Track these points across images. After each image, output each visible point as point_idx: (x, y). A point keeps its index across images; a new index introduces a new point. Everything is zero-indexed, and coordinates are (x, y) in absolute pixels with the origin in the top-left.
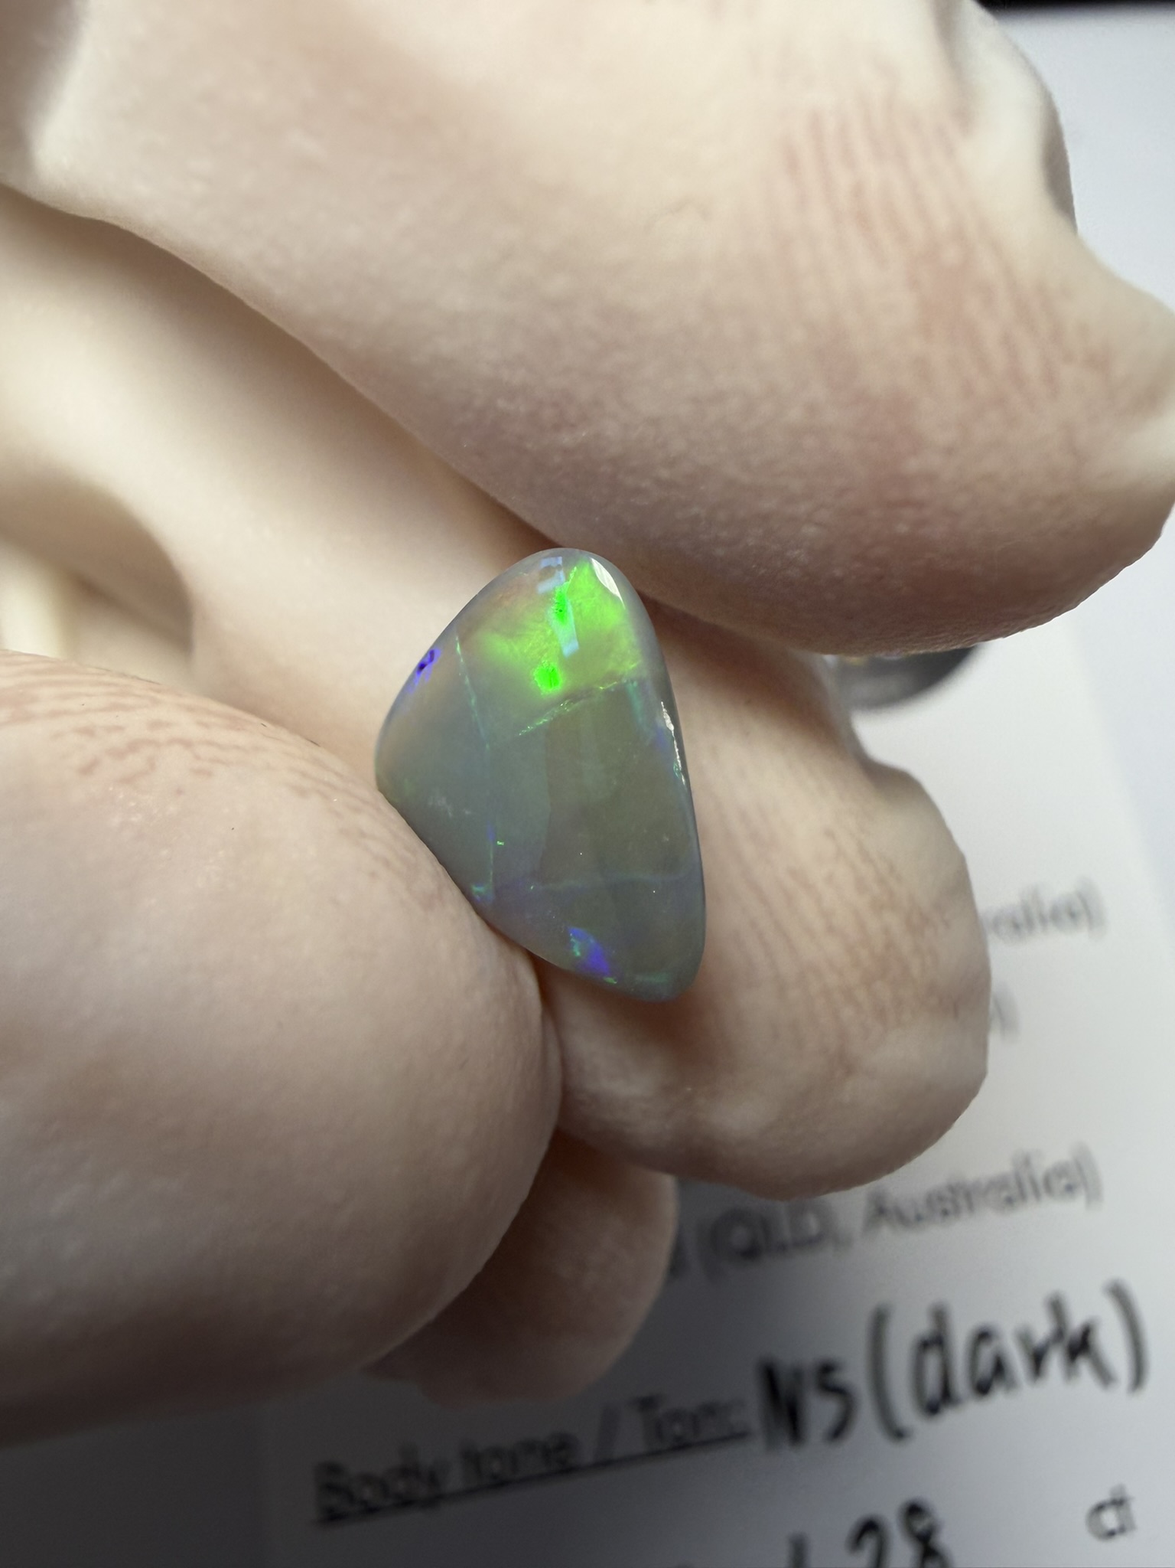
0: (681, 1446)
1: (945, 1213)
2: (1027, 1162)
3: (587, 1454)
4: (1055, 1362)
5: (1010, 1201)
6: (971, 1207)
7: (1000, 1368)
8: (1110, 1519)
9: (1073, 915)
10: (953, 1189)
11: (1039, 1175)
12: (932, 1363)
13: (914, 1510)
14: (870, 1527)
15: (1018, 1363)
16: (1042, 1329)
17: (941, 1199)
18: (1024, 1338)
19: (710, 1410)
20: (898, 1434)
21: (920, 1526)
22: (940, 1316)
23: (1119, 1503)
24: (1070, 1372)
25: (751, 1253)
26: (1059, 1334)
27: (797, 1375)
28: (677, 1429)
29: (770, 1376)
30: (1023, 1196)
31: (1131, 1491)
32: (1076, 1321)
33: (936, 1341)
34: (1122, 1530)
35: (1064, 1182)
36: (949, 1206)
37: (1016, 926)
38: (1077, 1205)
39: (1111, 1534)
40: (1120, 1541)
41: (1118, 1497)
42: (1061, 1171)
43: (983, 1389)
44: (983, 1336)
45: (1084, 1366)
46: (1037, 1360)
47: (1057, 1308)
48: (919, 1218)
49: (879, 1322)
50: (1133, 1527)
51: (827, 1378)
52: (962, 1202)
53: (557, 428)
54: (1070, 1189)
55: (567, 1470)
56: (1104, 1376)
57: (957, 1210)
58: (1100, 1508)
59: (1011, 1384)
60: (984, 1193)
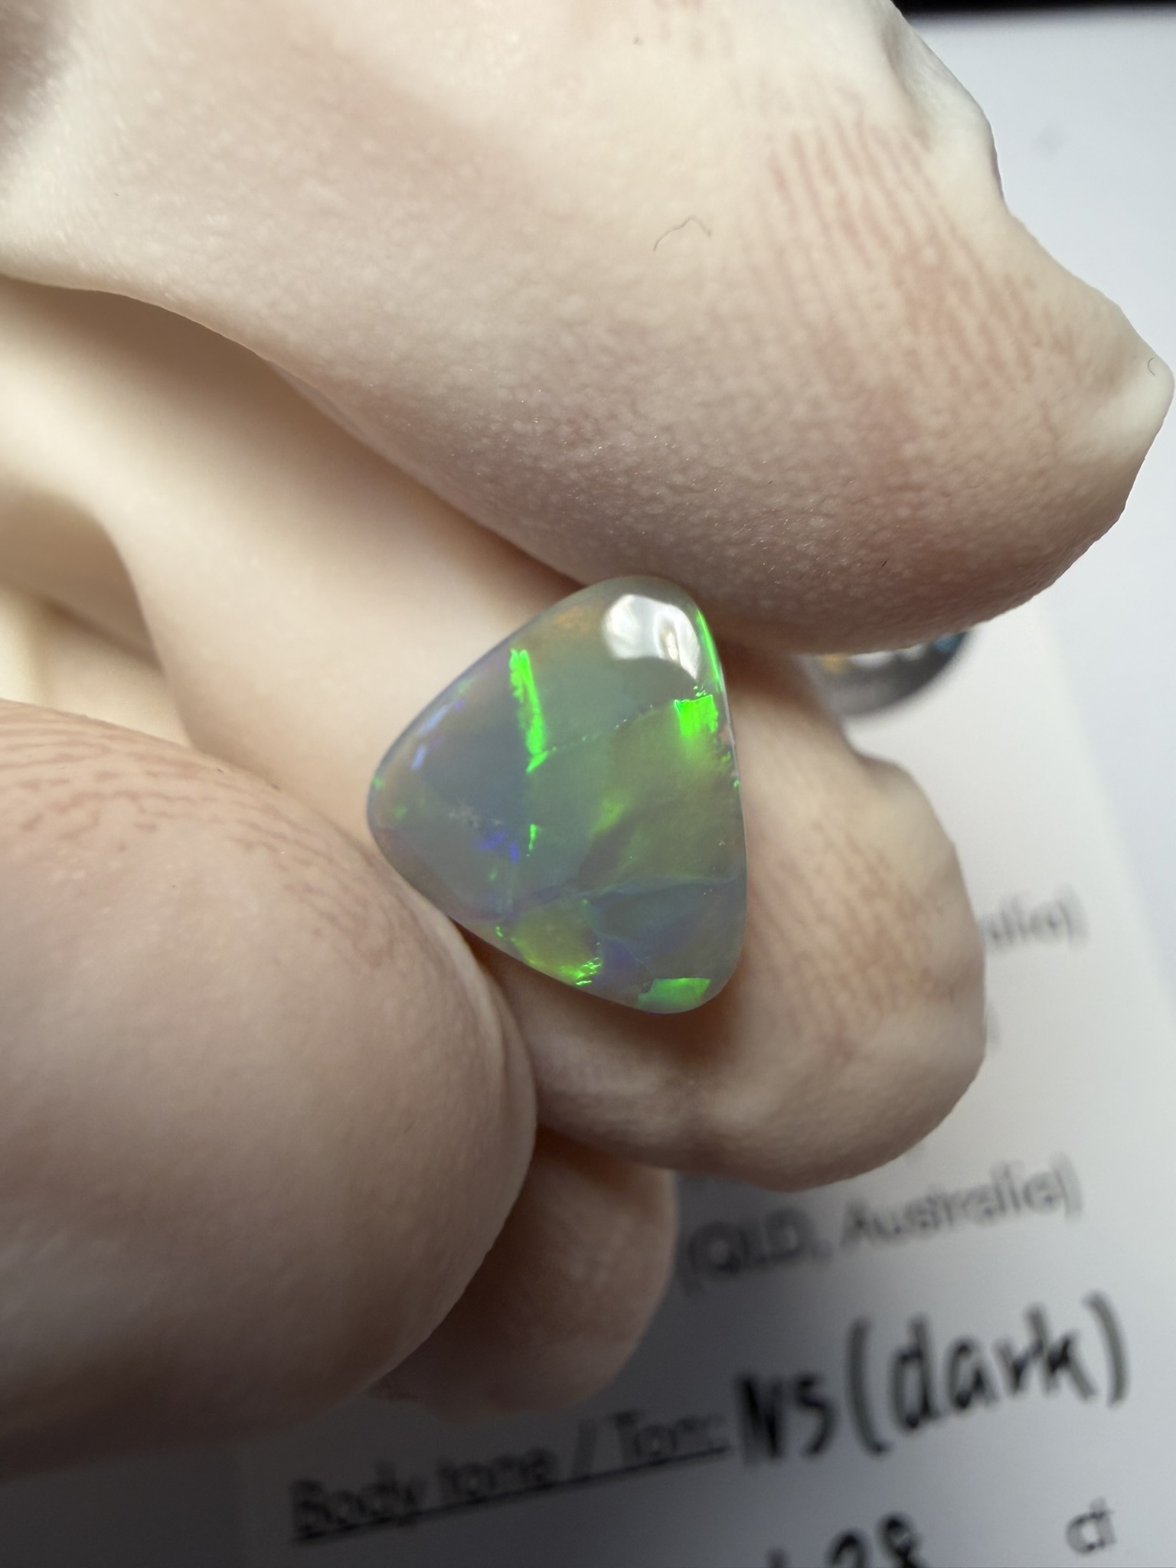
0: (659, 1462)
1: (924, 1225)
2: (1007, 1173)
3: (565, 1470)
4: (1035, 1375)
5: (989, 1212)
6: (950, 1219)
7: (980, 1382)
8: (1090, 1533)
9: (1052, 924)
10: (931, 1201)
11: (1019, 1186)
12: (912, 1376)
13: (893, 1525)
14: (849, 1542)
15: (998, 1376)
16: (1022, 1341)
17: (922, 1211)
18: (1004, 1351)
19: (689, 1425)
20: (877, 1448)
21: (900, 1540)
22: (919, 1329)
23: (1098, 1516)
24: (1050, 1384)
25: (731, 1267)
26: (1039, 1346)
27: (777, 1389)
28: (655, 1445)
29: (749, 1391)
30: (1002, 1207)
31: (1111, 1505)
32: (1056, 1333)
33: (915, 1355)
34: (1102, 1544)
35: (1043, 1194)
36: (928, 1218)
37: (996, 936)
38: (1057, 1216)
39: (1091, 1547)
40: (1099, 1557)
41: (1097, 1510)
42: (1041, 1183)
43: (962, 1402)
44: (963, 1349)
45: (1064, 1379)
46: (1017, 1372)
47: (1037, 1320)
48: (898, 1230)
49: (858, 1336)
50: (1113, 1541)
51: (807, 1394)
52: (942, 1214)
54: (1049, 1200)
55: (545, 1486)
56: (1085, 1389)
57: (936, 1224)
58: (1080, 1521)
59: (991, 1398)
60: (964, 1205)
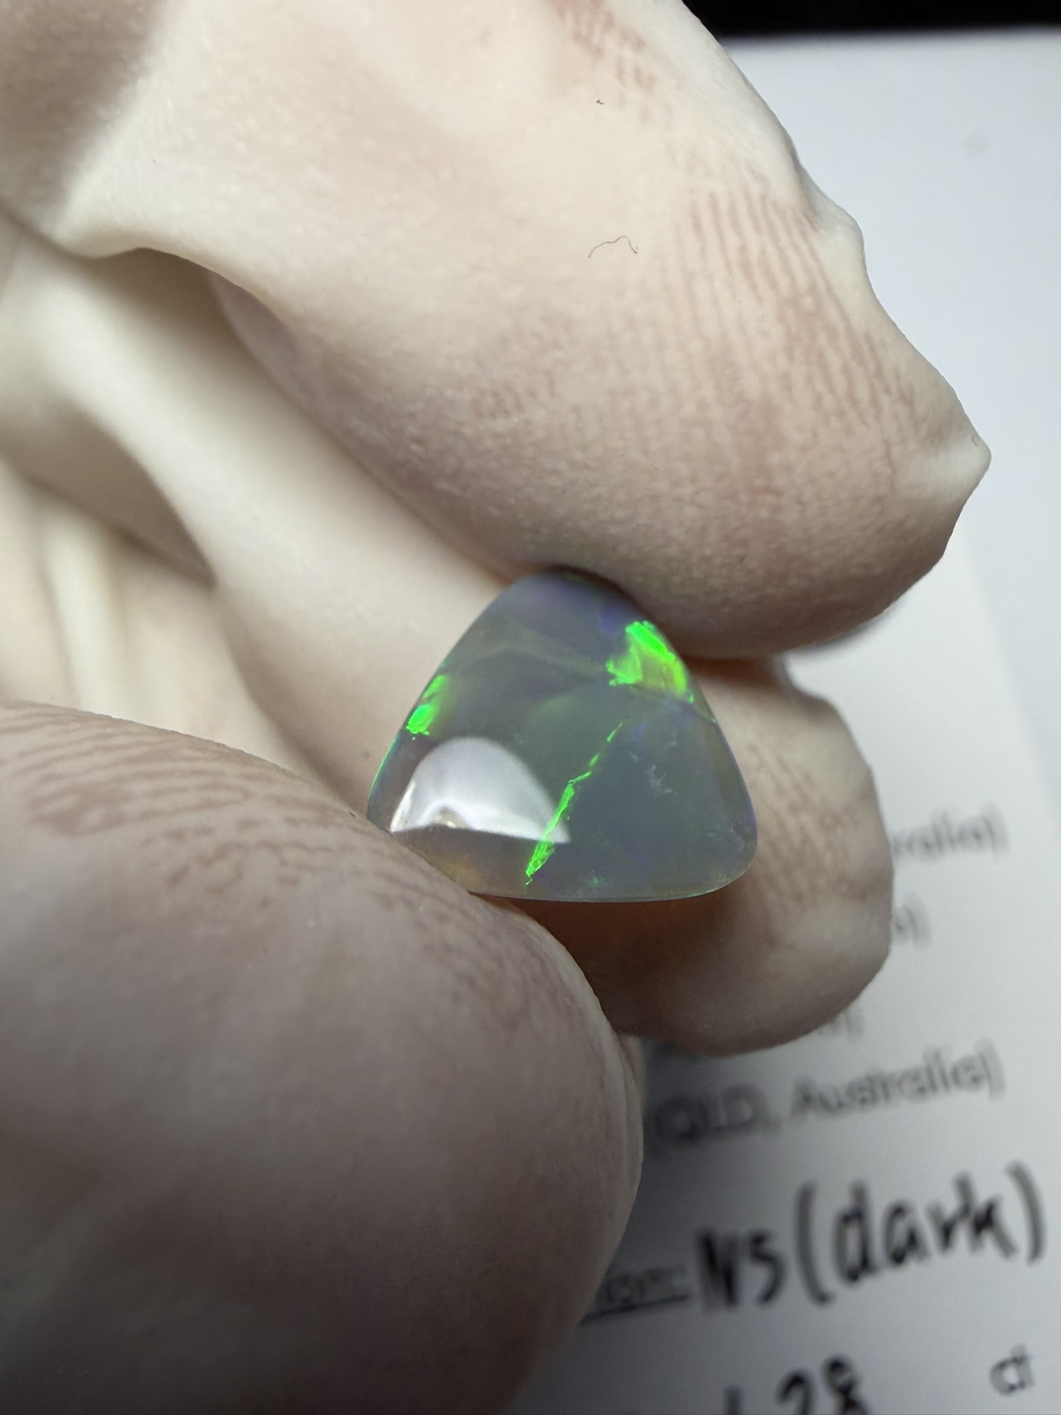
1: (864, 1101)
2: (937, 1056)
4: (962, 1236)
5: (921, 1091)
6: (887, 1096)
7: (913, 1240)
8: (1011, 1376)
9: (977, 836)
10: (871, 1079)
11: (948, 1068)
12: (853, 1235)
13: (836, 1366)
14: (797, 1381)
15: (929, 1236)
16: (951, 1205)
17: (862, 1089)
18: (935, 1213)
19: (652, 1276)
20: (822, 1298)
21: (842, 1379)
22: (860, 1193)
23: (1019, 1360)
24: (976, 1243)
26: (966, 1209)
27: (733, 1244)
29: (707, 1244)
30: (933, 1087)
31: (1030, 1351)
32: (982, 1197)
33: (856, 1216)
34: (1022, 1385)
35: (970, 1075)
36: (867, 1095)
37: (927, 846)
38: (981, 1096)
39: (1013, 1388)
40: (1020, 1395)
41: (1018, 1355)
42: (967, 1065)
43: (898, 1258)
44: (898, 1211)
45: (988, 1239)
46: (946, 1233)
47: (964, 1186)
48: (840, 1105)
49: (805, 1198)
51: (759, 1249)
52: (880, 1092)
53: (493, 415)
54: (975, 1080)
56: (1006, 1247)
57: (874, 1099)
58: (1002, 1365)
60: (900, 1083)
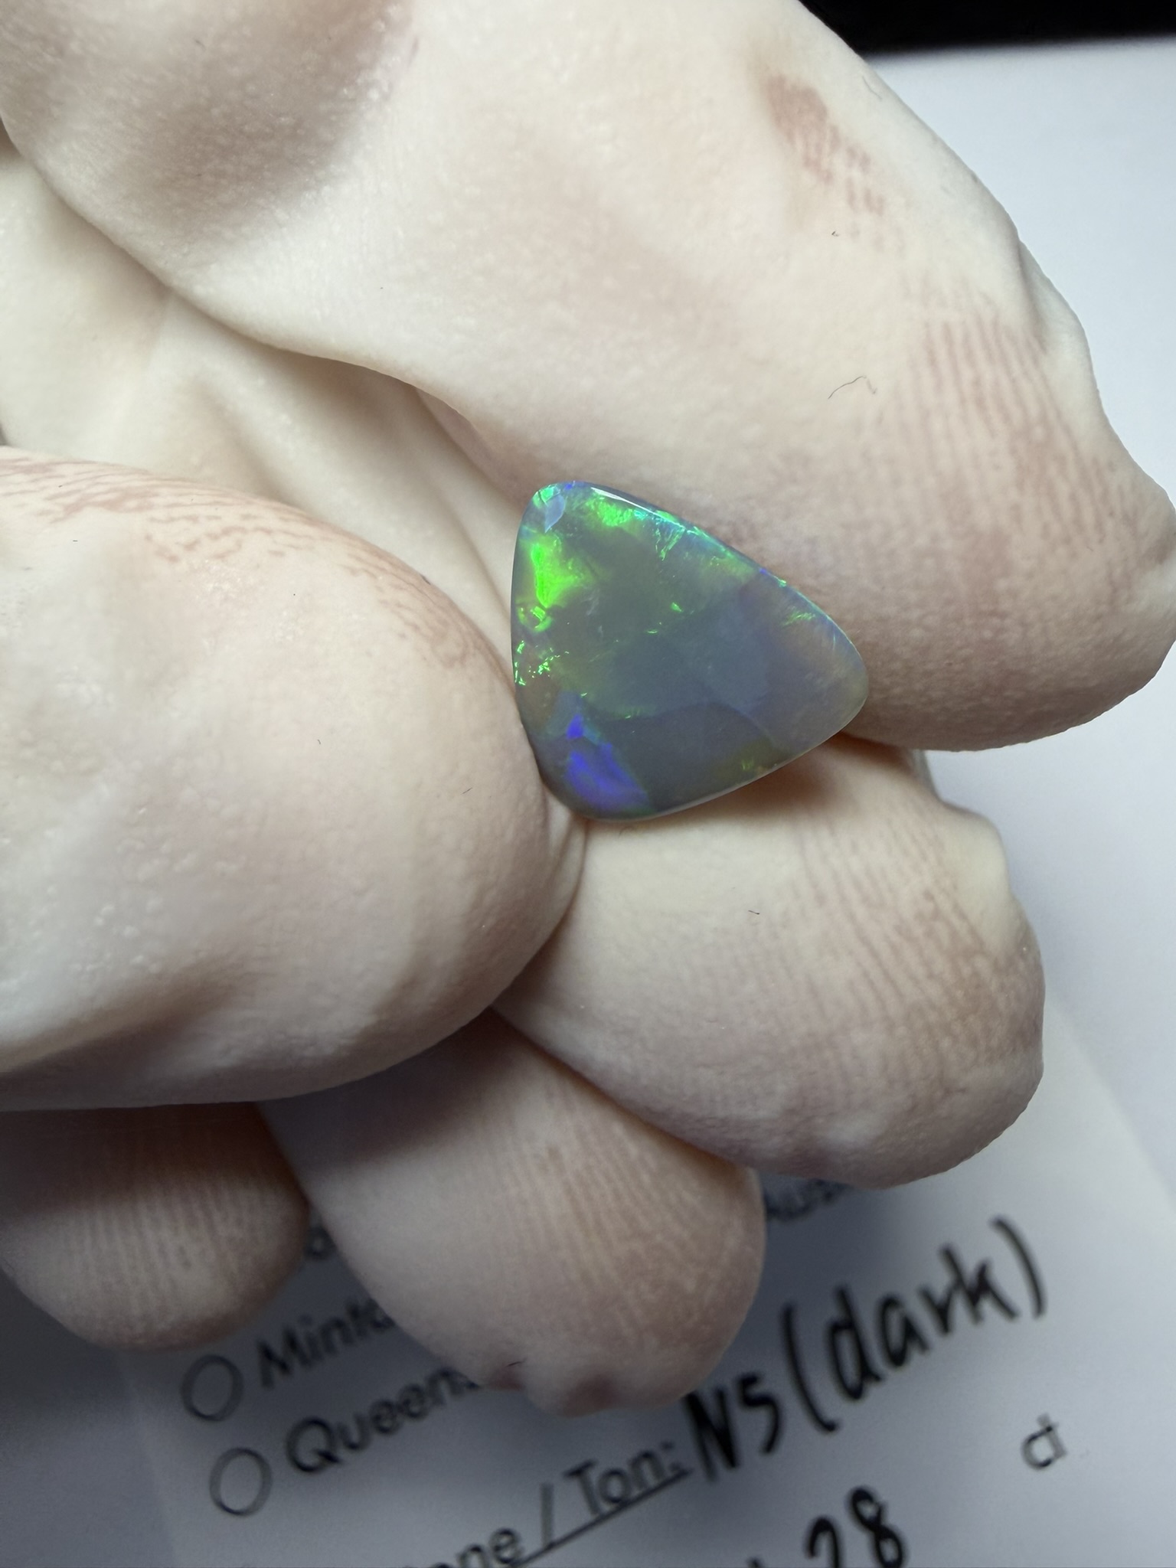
4: (960, 1311)
7: (910, 1331)
8: (1042, 1449)
12: (846, 1343)
13: (859, 1497)
14: (821, 1527)
15: (926, 1322)
16: (942, 1281)
18: (927, 1295)
20: (829, 1427)
21: (868, 1512)
22: (843, 1297)
24: (976, 1316)
26: (958, 1283)
27: (721, 1396)
29: (694, 1405)
31: (1054, 1419)
32: (970, 1265)
34: (1056, 1456)
39: (1046, 1464)
43: (898, 1359)
44: (888, 1304)
45: (987, 1306)
46: (942, 1314)
47: (950, 1257)
48: (805, 1208)
49: (788, 1318)
50: (1065, 1450)
51: (749, 1392)
56: (1009, 1311)
58: (1030, 1441)
59: (925, 1345)
